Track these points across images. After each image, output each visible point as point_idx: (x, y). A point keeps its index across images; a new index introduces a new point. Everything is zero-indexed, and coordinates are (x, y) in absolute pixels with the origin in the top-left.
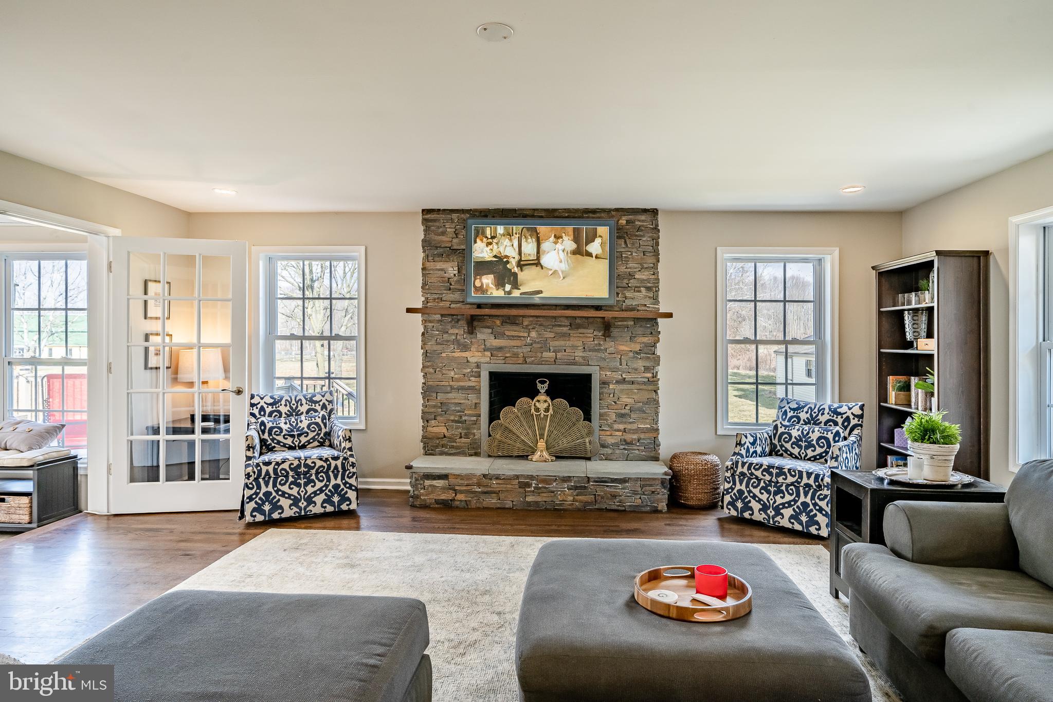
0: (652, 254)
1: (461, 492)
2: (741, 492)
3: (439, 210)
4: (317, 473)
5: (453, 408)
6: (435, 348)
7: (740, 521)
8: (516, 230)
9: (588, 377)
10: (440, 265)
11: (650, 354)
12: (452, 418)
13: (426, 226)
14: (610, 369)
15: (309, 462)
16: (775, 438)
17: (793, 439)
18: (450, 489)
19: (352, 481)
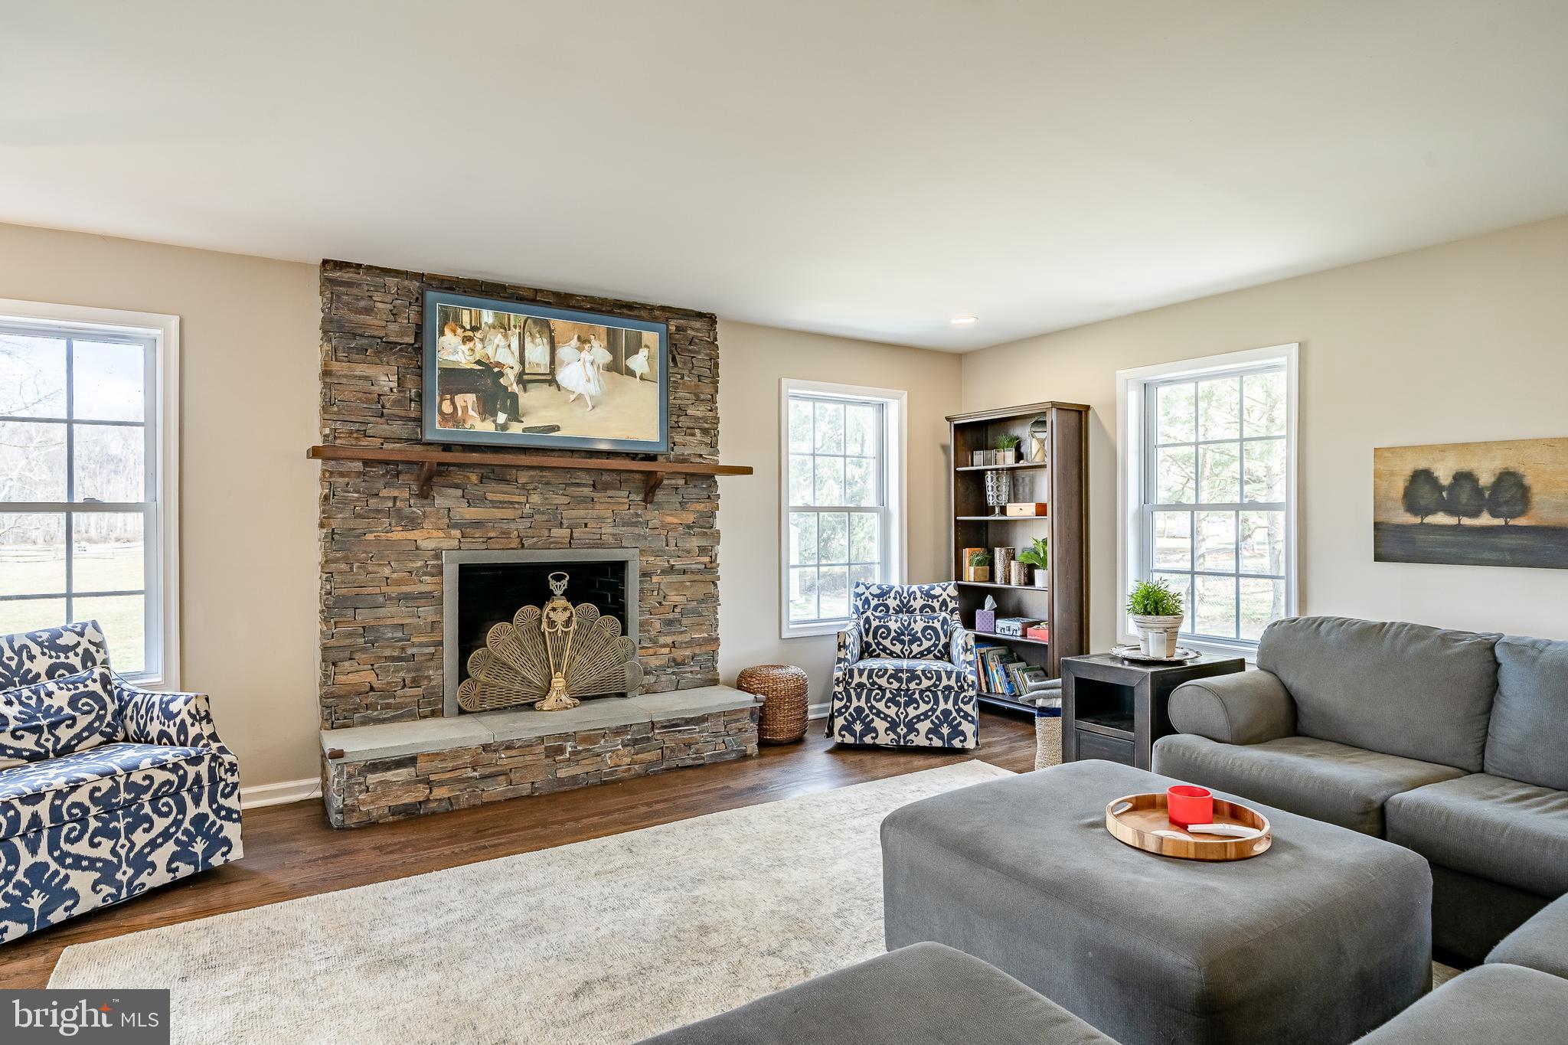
0: (710, 380)
1: (441, 784)
2: (859, 710)
3: (359, 266)
4: (155, 800)
5: (390, 635)
6: (352, 524)
7: (860, 748)
8: (515, 321)
9: (620, 567)
10: (360, 370)
11: (705, 526)
12: (387, 653)
13: (332, 293)
14: (653, 551)
15: (137, 777)
16: (867, 635)
17: (893, 634)
18: (420, 782)
19: (231, 803)
